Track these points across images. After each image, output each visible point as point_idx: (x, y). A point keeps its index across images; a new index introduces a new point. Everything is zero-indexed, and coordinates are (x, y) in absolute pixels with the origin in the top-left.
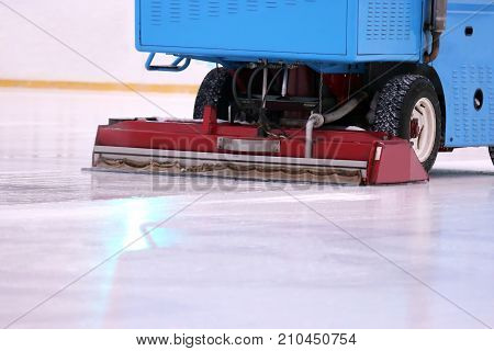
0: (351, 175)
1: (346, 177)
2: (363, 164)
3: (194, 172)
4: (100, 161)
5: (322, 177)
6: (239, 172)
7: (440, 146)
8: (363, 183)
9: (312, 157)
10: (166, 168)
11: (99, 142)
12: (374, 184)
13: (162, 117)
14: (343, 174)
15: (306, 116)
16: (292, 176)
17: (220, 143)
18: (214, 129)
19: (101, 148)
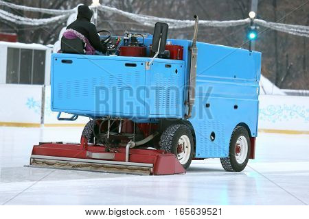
0: (146, 170)
1: (143, 171)
2: (151, 165)
3: (75, 167)
4: (34, 162)
5: (132, 171)
6: (96, 168)
7: (193, 157)
8: (151, 174)
9: (129, 161)
10: (64, 166)
11: (33, 153)
12: (156, 174)
13: (65, 141)
14: (142, 170)
15: (127, 143)
16: (120, 170)
17: (87, 154)
18: (86, 148)
19: (34, 156)
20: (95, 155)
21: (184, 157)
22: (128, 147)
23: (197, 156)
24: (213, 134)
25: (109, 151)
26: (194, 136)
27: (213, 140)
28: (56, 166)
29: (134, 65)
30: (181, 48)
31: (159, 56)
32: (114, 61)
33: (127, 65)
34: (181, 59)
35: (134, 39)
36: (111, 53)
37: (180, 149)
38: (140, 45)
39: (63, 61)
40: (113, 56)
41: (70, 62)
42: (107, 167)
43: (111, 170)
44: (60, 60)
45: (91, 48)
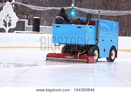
0: (85, 62)
2: (87, 60)
3: (61, 61)
4: (47, 60)
5: (80, 62)
6: (68, 61)
7: (99, 57)
8: (87, 63)
9: (79, 59)
10: (57, 61)
12: (88, 63)
13: (57, 53)
14: (83, 61)
15: (78, 53)
16: (76, 62)
17: (65, 57)
18: (64, 55)
19: (47, 58)
20: (68, 57)
21: (96, 58)
22: (78, 54)
23: (100, 57)
24: (104, 50)
25: (72, 56)
26: (99, 50)
27: (104, 52)
28: (55, 61)
29: (80, 28)
30: (95, 21)
31: (89, 24)
32: (73, 27)
33: (78, 27)
34: (95, 25)
35: (79, 19)
36: (72, 24)
37: (95, 55)
38: (81, 21)
39: (57, 27)
40: (73, 25)
41: (59, 27)
42: (72, 61)
43: (73, 62)
44: (55, 26)
45: (65, 22)
